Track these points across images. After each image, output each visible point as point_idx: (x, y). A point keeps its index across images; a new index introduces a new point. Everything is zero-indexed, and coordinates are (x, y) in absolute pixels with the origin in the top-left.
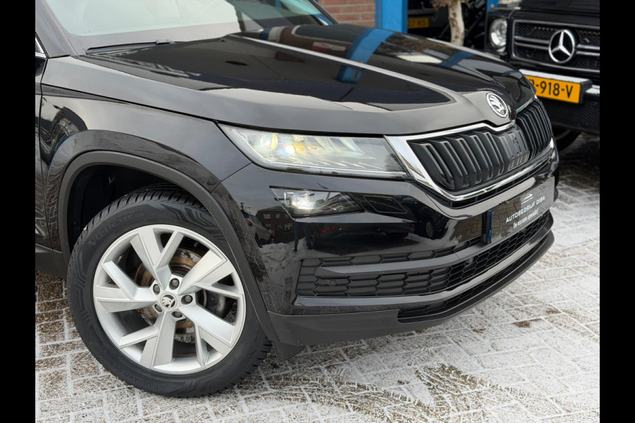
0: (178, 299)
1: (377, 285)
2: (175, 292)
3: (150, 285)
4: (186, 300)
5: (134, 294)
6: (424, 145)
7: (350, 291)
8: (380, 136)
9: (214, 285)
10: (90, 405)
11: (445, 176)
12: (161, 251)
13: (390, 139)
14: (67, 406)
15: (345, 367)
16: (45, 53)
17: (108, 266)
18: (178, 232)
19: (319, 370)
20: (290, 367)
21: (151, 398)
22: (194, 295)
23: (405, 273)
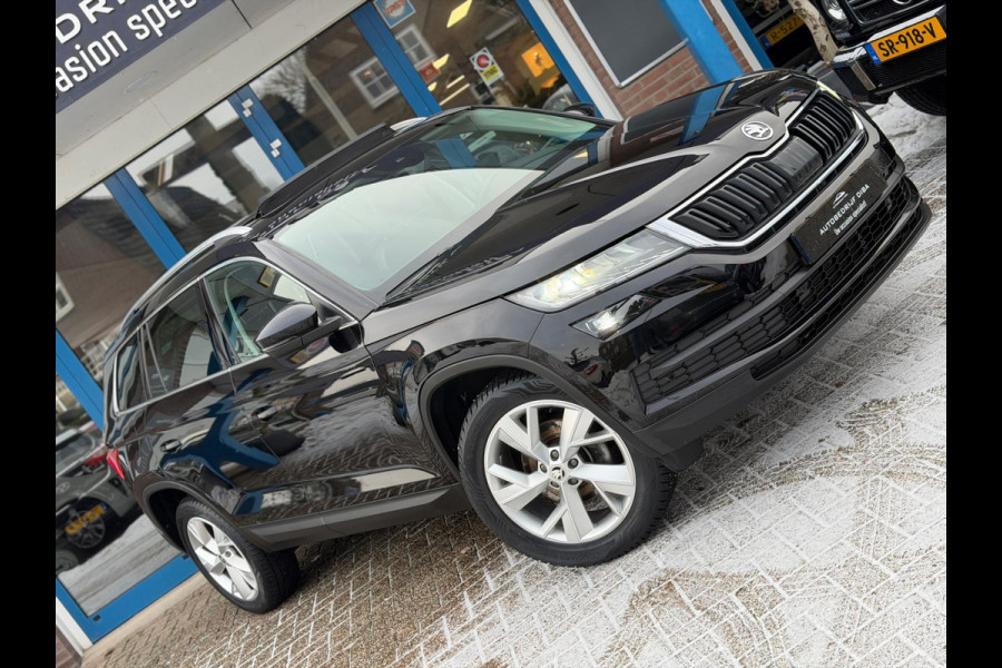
0: (565, 467)
1: (715, 358)
2: (559, 462)
3: (536, 469)
4: (572, 464)
5: (527, 482)
6: (687, 214)
7: (693, 376)
8: (643, 228)
9: (586, 437)
10: (546, 601)
11: (723, 229)
12: (526, 431)
13: (650, 226)
14: (529, 611)
15: (767, 455)
16: (356, 319)
17: (494, 470)
18: (530, 408)
19: (743, 470)
20: (715, 484)
21: (597, 570)
22: (576, 457)
23: (735, 334)
